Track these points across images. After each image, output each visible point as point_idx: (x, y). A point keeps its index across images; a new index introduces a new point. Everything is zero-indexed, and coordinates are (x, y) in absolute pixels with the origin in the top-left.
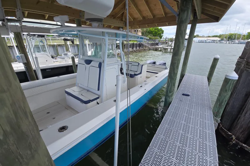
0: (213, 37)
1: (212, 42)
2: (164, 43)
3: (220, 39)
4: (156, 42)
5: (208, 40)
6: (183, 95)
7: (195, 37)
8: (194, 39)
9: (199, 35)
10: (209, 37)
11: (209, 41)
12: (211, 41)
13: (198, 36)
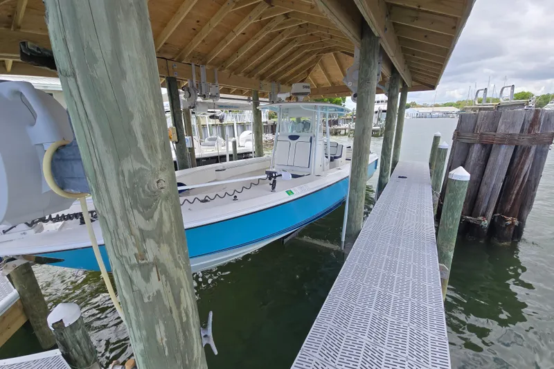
0: (445, 105)
1: (444, 115)
2: (350, 119)
3: (459, 110)
4: (333, 119)
5: (434, 112)
6: (399, 177)
7: (408, 107)
8: (407, 111)
9: (418, 103)
10: (437, 106)
11: (437, 114)
12: (441, 114)
13: (414, 105)
